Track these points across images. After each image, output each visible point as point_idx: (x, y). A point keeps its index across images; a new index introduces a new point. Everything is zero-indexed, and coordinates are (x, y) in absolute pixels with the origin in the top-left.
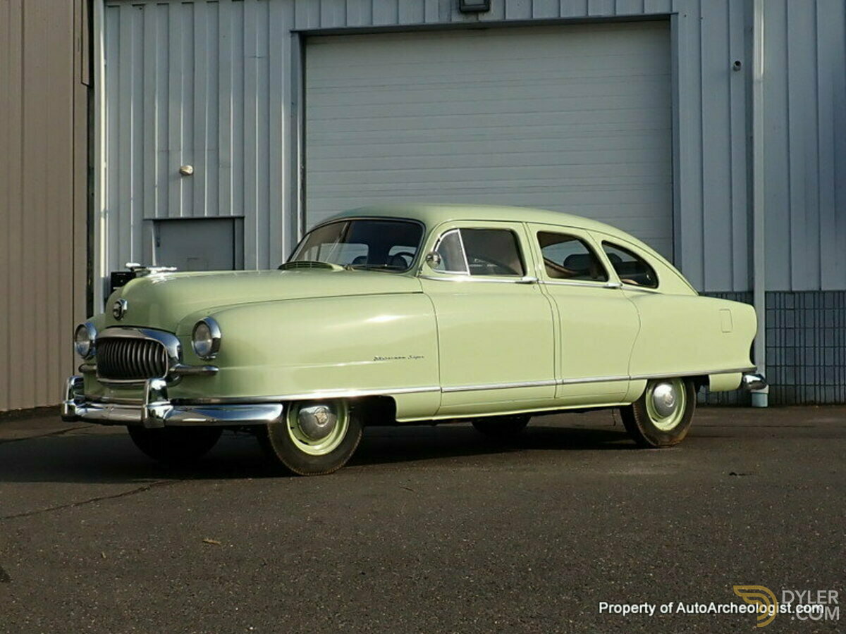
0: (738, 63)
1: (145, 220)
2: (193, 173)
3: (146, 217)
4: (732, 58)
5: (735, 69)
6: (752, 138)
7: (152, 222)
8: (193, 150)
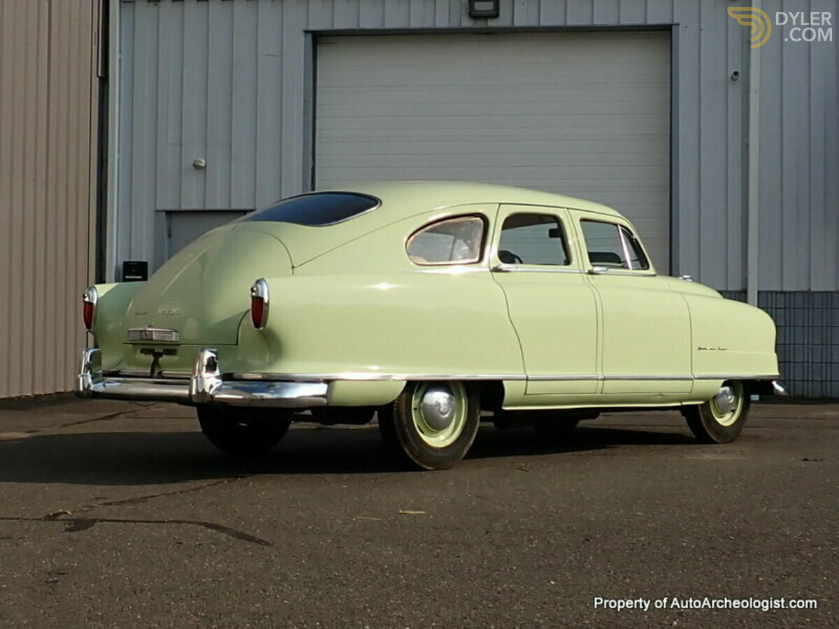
0: (736, 73)
1: (157, 211)
2: (206, 166)
3: (158, 208)
4: (730, 67)
5: (733, 80)
6: (748, 145)
7: (164, 213)
8: (206, 145)
